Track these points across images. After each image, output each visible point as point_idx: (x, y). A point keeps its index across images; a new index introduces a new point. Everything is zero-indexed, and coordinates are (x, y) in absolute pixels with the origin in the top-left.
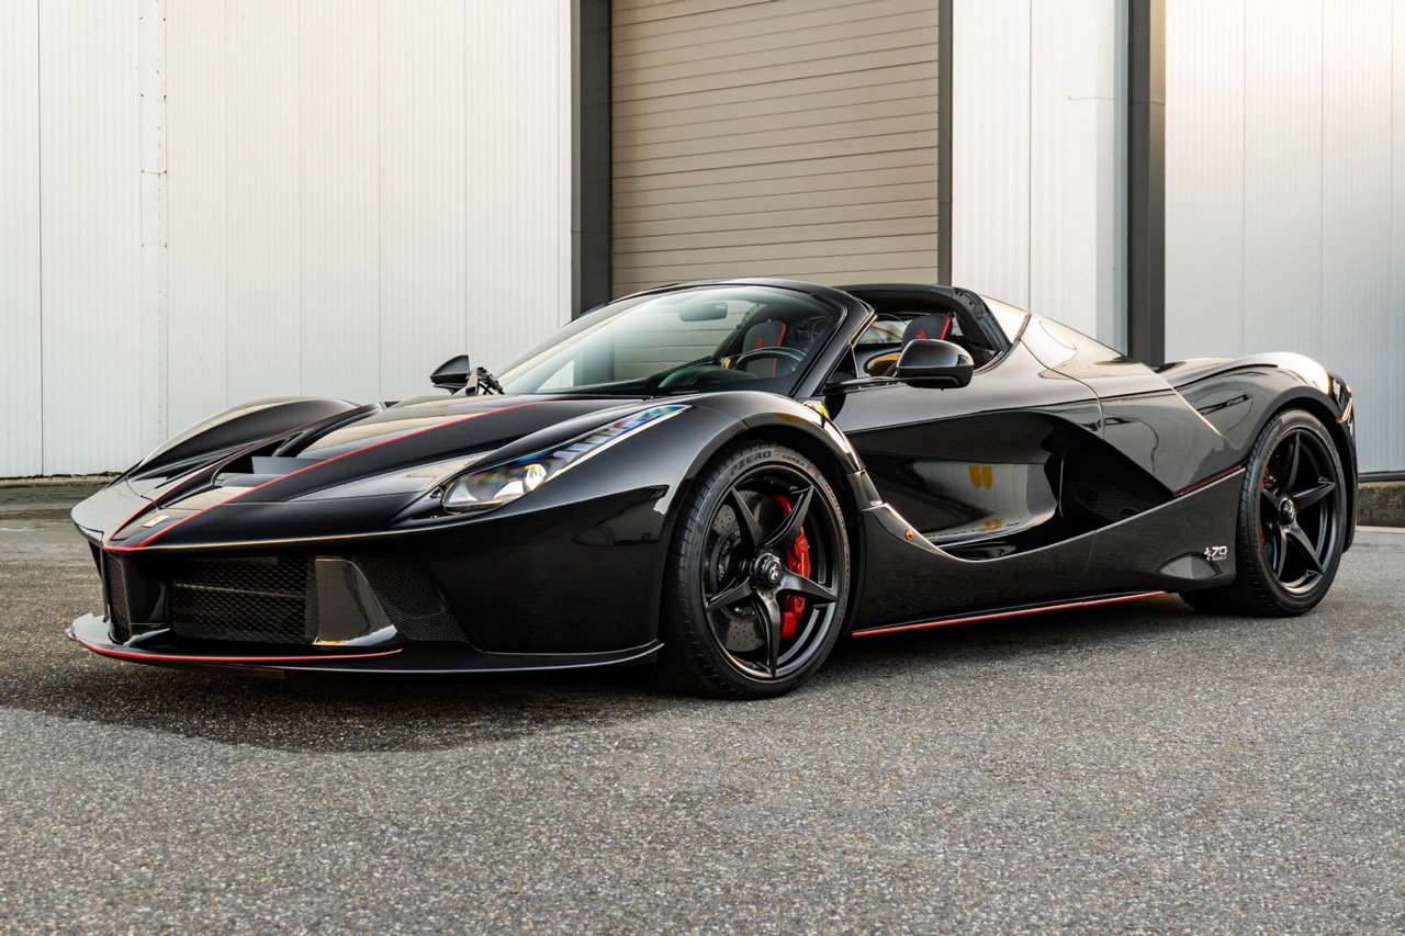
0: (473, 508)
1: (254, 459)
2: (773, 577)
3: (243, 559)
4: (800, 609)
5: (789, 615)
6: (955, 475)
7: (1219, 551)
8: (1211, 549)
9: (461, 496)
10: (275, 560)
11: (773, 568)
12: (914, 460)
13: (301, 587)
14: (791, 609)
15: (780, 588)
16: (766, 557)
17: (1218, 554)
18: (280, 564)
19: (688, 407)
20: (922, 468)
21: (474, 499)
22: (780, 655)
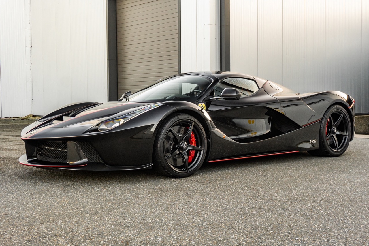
0: (106, 130)
1: (64, 117)
2: (184, 148)
3: (52, 142)
4: (193, 155)
5: (189, 157)
6: (244, 122)
7: (314, 141)
8: (311, 140)
9: (103, 127)
10: (61, 142)
11: (184, 145)
12: (234, 118)
13: (66, 148)
14: (191, 155)
15: (187, 150)
16: (182, 143)
17: (314, 142)
18: (62, 143)
19: (162, 105)
20: (235, 121)
21: (106, 127)
22: (188, 166)
